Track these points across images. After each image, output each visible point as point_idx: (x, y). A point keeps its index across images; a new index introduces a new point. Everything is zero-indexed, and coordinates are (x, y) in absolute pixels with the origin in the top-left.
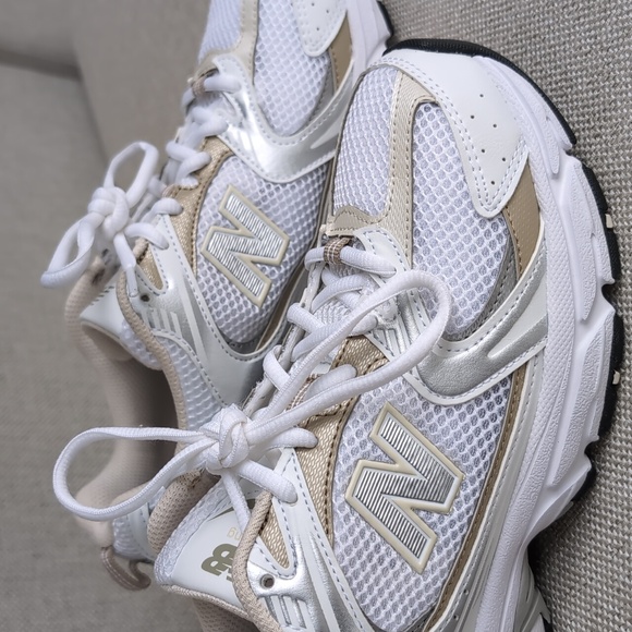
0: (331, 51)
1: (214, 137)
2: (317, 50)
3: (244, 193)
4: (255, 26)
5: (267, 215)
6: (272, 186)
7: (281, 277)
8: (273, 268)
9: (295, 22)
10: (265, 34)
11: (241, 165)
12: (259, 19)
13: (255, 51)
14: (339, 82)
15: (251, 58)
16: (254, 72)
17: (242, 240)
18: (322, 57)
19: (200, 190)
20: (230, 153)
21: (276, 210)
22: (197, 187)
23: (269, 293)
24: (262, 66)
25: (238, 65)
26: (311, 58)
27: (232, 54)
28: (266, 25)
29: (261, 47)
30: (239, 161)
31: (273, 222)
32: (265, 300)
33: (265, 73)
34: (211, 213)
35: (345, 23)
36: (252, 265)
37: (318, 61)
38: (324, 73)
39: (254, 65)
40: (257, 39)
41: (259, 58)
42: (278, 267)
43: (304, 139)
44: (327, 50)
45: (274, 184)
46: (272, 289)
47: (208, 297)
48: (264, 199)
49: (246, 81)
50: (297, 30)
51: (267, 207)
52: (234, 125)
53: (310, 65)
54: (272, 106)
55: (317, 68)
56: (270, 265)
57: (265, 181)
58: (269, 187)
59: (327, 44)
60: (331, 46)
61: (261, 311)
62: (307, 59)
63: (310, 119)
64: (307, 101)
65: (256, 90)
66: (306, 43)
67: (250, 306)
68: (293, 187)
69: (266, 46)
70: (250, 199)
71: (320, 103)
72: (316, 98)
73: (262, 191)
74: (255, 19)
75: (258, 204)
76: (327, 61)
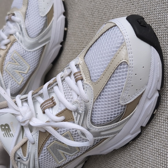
0: (47, 15)
1: (12, 35)
2: (43, 15)
3: (19, 53)
4: (27, 5)
5: (25, 60)
6: (27, 52)
7: (26, 77)
8: (25, 74)
9: (38, 6)
10: (29, 8)
11: (19, 45)
12: (28, 3)
13: (26, 12)
14: (48, 24)
15: (25, 14)
16: (25, 18)
17: (17, 66)
18: (45, 17)
19: (7, 50)
20: (16, 41)
21: (27, 59)
22: (6, 49)
23: (23, 81)
24: (27, 17)
25: (21, 15)
26: (41, 17)
27: (19, 11)
28: (30, 5)
29: (28, 11)
30: (18, 43)
31: (26, 62)
32: (21, 83)
33: (28, 19)
34: (9, 58)
35: (52, 7)
36: (19, 73)
37: (43, 18)
38: (45, 22)
39: (25, 16)
40: (27, 9)
41: (27, 14)
42: (26, 74)
43: (37, 39)
44: (46, 15)
45: (27, 51)
46: (24, 80)
47: (5, 82)
48: (24, 55)
49: (23, 20)
50: (38, 8)
51: (25, 57)
52: (18, 32)
53: (41, 19)
54: (29, 29)
55: (43, 20)
56: (24, 73)
57: (25, 50)
58: (26, 52)
59: (46, 13)
60: (48, 14)
61: (20, 86)
62: (40, 17)
63: (39, 34)
64: (39, 29)
65: (25, 24)
66: (41, 12)
67: (17, 85)
68: (32, 53)
69: (29, 11)
70: (20, 55)
71: (43, 30)
72: (42, 28)
73: (24, 53)
74: (27, 3)
75: (22, 56)
76: (46, 18)
